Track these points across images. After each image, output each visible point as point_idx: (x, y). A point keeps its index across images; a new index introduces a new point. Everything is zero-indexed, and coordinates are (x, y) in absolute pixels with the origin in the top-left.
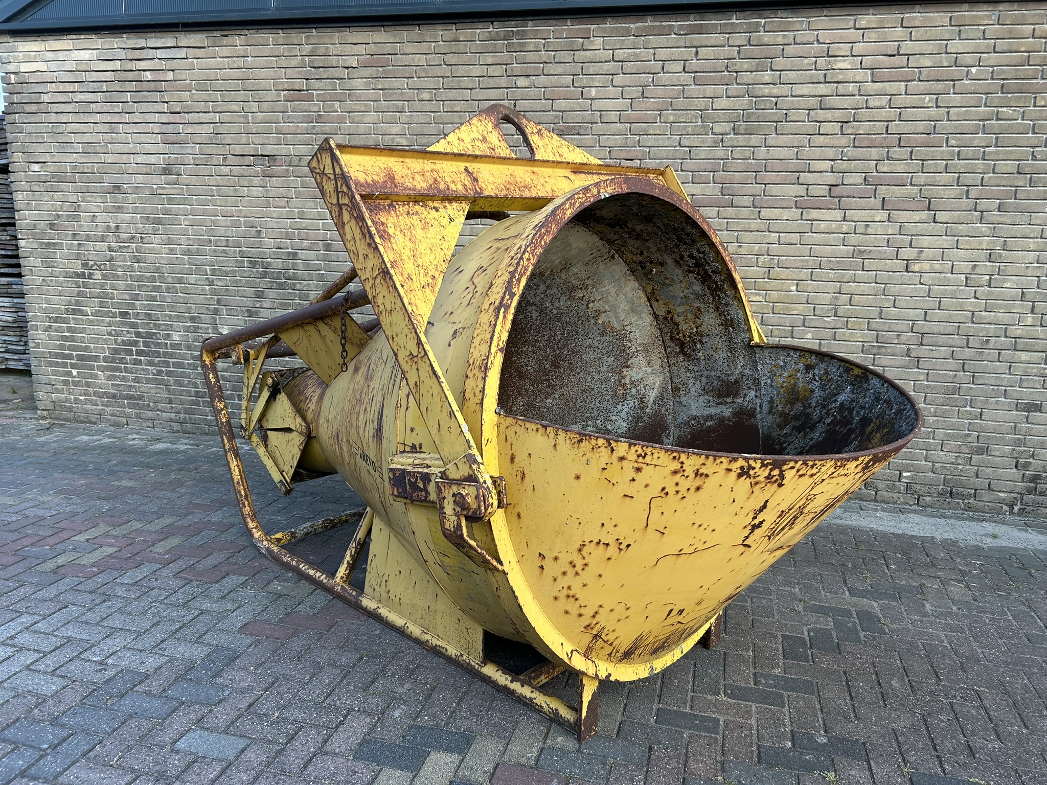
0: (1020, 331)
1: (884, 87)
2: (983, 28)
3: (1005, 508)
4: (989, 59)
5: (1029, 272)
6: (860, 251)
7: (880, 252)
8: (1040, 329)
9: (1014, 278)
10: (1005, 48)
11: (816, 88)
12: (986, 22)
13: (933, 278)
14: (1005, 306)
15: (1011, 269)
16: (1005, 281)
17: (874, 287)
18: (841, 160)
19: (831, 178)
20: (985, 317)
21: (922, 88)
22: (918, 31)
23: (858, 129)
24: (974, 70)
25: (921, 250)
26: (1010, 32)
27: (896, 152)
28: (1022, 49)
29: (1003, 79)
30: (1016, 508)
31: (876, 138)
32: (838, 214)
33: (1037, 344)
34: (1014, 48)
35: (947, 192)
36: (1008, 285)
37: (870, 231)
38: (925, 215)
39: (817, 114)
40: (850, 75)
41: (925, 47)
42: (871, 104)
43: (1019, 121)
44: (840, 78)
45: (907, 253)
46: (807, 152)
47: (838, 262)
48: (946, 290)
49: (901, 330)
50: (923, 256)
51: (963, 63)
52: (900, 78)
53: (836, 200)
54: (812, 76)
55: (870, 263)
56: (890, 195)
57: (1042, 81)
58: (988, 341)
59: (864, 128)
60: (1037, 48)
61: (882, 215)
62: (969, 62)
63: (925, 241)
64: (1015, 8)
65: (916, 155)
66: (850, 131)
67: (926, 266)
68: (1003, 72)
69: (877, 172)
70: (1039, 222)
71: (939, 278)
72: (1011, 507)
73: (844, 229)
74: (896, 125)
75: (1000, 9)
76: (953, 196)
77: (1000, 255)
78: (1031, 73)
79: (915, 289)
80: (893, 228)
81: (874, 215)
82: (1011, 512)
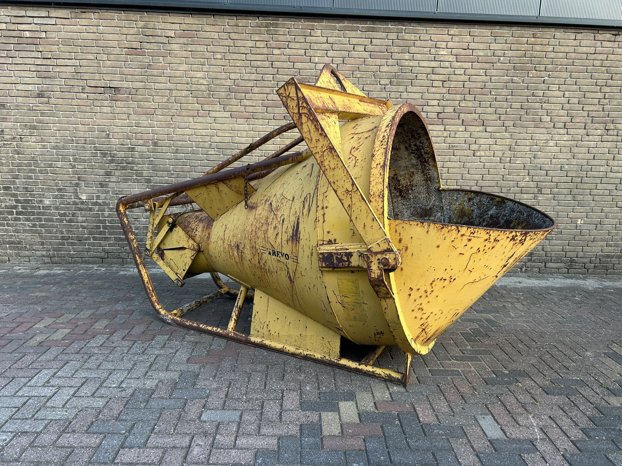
0: (523, 184)
1: (462, 65)
2: (506, 38)
3: (519, 269)
4: (508, 53)
5: (527, 156)
6: (452, 146)
7: (462, 146)
8: (531, 183)
9: (520, 159)
10: (515, 48)
11: (430, 63)
12: (507, 35)
13: (486, 159)
14: (517, 173)
15: (519, 155)
16: (516, 160)
17: (459, 164)
18: (443, 100)
19: (438, 109)
20: (508, 178)
21: (479, 66)
22: (477, 38)
23: (451, 85)
24: (502, 58)
25: (480, 145)
26: (517, 41)
27: (468, 97)
28: (523, 50)
29: (514, 64)
30: (523, 269)
31: (459, 90)
32: (442, 128)
33: (531, 190)
34: (519, 49)
35: (491, 117)
36: (518, 162)
37: (457, 136)
38: (481, 128)
39: (431, 76)
40: (446, 58)
41: (480, 46)
42: (456, 73)
43: (521, 84)
44: (442, 59)
45: (474, 147)
46: (426, 96)
47: (442, 152)
48: (491, 165)
49: (472, 185)
50: (481, 148)
51: (497, 55)
52: (469, 61)
53: (441, 120)
54: (428, 57)
55: (457, 152)
56: (466, 118)
57: (531, 65)
58: (510, 189)
59: (453, 84)
60: (529, 49)
61: (462, 128)
62: (500, 55)
63: (482, 141)
64: (519, 29)
65: (477, 99)
66: (447, 86)
67: (482, 153)
68: (514, 60)
69: (460, 106)
70: (530, 132)
71: (488, 159)
72: (521, 269)
73: (445, 135)
74: (468, 84)
75: (513, 29)
76: (494, 119)
77: (515, 148)
78: (526, 61)
79: (478, 164)
80: (467, 135)
81: (458, 128)
82: (521, 272)
